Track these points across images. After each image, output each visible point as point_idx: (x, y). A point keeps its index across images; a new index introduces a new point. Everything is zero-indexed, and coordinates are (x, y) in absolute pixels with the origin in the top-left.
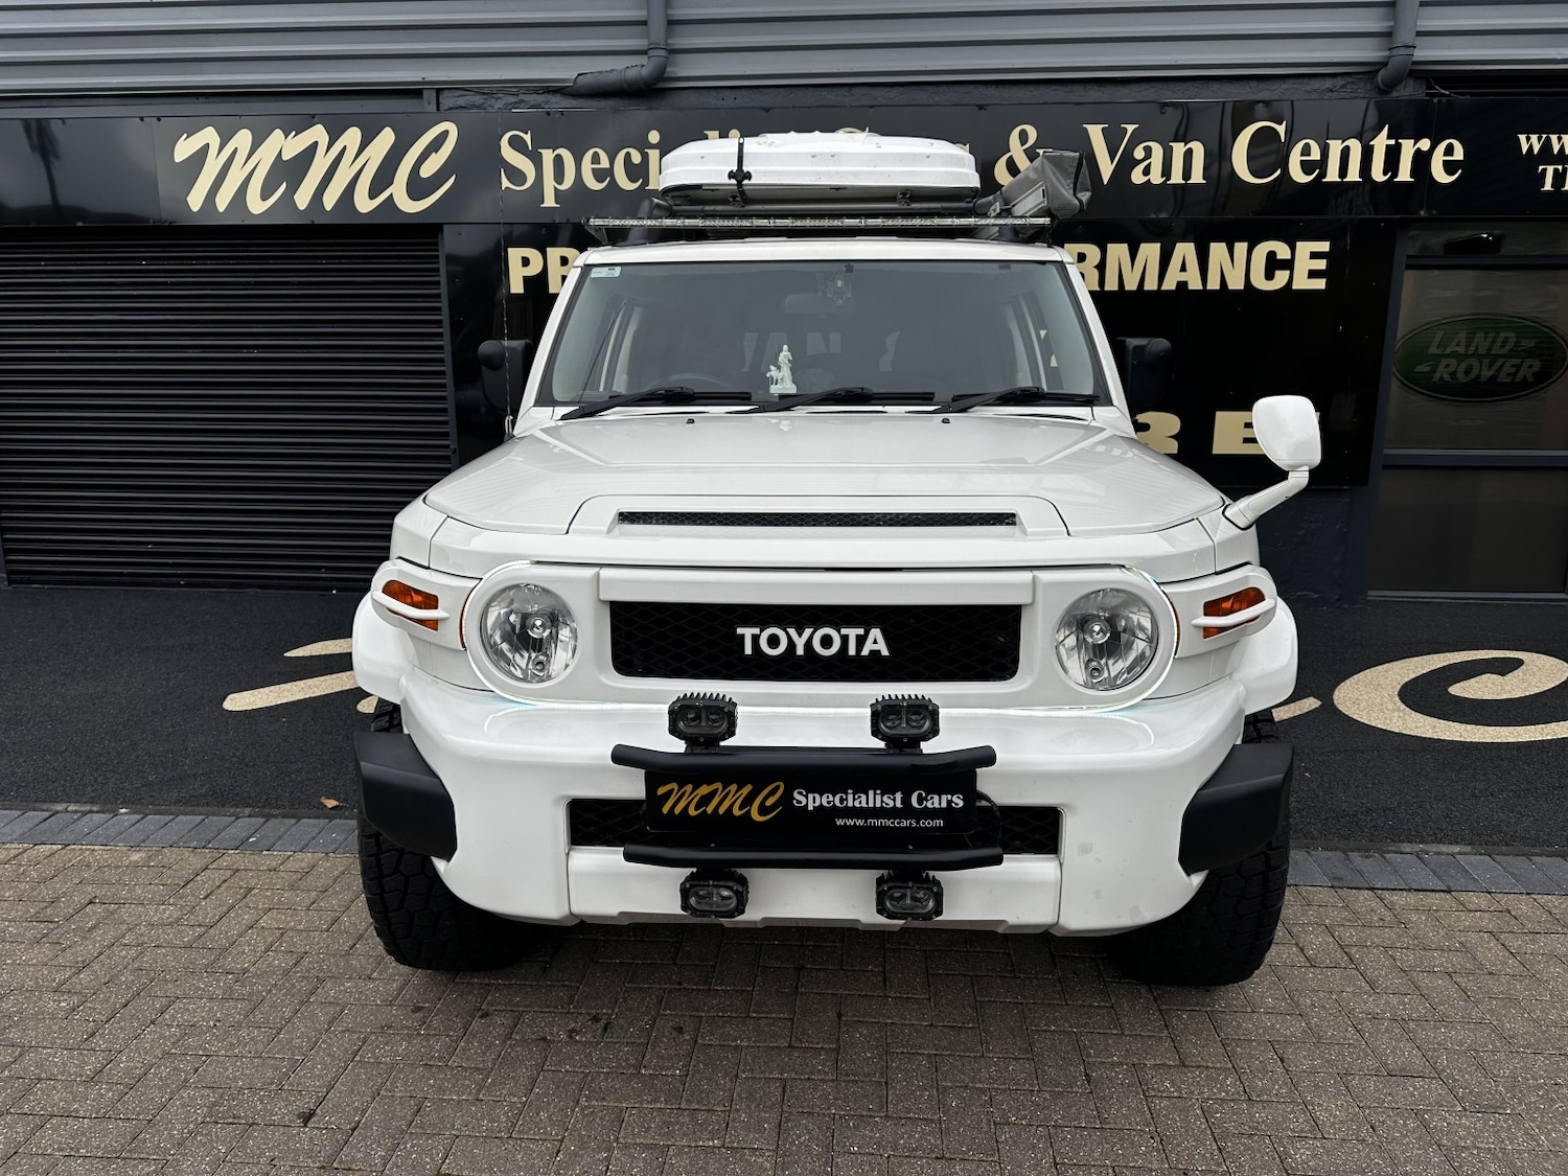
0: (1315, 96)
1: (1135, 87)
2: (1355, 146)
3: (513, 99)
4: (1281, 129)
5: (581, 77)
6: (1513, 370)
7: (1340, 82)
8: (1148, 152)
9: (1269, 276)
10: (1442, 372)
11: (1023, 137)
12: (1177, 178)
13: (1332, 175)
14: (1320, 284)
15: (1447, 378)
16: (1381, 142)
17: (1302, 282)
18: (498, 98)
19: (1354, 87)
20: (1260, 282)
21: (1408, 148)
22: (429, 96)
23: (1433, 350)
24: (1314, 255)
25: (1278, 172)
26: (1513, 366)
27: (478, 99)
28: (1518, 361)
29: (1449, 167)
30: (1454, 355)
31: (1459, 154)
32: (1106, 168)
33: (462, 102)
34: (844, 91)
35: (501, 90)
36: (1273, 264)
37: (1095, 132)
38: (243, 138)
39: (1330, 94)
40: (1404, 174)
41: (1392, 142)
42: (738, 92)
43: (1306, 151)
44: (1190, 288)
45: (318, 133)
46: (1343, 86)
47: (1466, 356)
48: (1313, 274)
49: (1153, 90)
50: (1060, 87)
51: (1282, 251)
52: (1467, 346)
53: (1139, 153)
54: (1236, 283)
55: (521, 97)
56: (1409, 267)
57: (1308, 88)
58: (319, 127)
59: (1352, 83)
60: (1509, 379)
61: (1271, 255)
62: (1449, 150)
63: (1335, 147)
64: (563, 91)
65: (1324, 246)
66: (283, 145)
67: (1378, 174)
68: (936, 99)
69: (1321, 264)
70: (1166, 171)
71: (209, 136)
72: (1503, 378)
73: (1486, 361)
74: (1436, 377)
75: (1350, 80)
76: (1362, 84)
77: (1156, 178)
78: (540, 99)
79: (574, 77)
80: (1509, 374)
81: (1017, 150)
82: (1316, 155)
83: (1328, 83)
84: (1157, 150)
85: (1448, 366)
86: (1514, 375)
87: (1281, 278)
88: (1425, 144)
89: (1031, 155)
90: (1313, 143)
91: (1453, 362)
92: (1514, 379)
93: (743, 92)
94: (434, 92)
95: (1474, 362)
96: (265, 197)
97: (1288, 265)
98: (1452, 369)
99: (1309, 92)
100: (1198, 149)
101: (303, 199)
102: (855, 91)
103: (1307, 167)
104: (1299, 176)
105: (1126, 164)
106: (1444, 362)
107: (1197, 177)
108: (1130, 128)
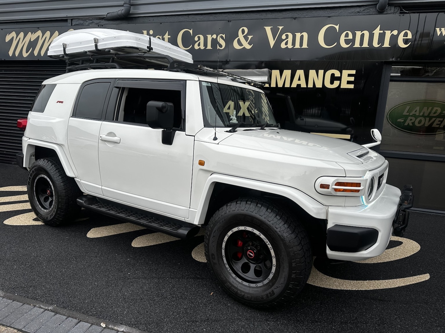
0: (353, 14)
1: (284, 13)
2: (366, 33)
3: (91, 22)
4: (337, 27)
5: (108, 14)
6: (439, 123)
7: (362, 9)
8: (287, 36)
9: (332, 83)
10: (409, 122)
11: (243, 32)
12: (297, 46)
13: (357, 45)
14: (352, 86)
15: (411, 124)
16: (377, 32)
17: (344, 85)
18: (87, 21)
19: (368, 10)
20: (328, 85)
21: (388, 34)
22: (69, 21)
23: (405, 113)
24: (349, 75)
25: (336, 44)
26: (439, 121)
27: (82, 22)
28: (442, 119)
29: (406, 41)
30: (414, 116)
31: (410, 36)
32: (272, 42)
33: (77, 23)
34: (186, 17)
35: (87, 19)
36: (333, 78)
37: (268, 29)
38: (22, 35)
39: (359, 14)
40: (386, 44)
41: (382, 32)
42: (154, 17)
43: (347, 35)
44: (302, 87)
45: (39, 33)
46: (363, 10)
47: (419, 116)
48: (349, 82)
49: (291, 14)
50: (257, 14)
51: (337, 74)
52: (420, 112)
53: (284, 37)
54: (319, 85)
55: (93, 21)
56: (391, 81)
57: (350, 11)
58: (40, 31)
59: (367, 9)
60: (438, 126)
61: (333, 75)
62: (406, 35)
63: (358, 34)
64: (104, 19)
65: (353, 72)
66: (31, 37)
67: (375, 44)
68: (216, 19)
69: (352, 79)
70: (294, 43)
71: (14, 34)
72: (435, 125)
73: (428, 119)
74: (406, 124)
75: (367, 8)
76: (371, 9)
77: (290, 46)
78: (98, 21)
79: (106, 14)
80: (437, 124)
81: (241, 36)
82: (351, 37)
83: (358, 9)
84: (290, 35)
85: (411, 120)
86: (440, 124)
87: (336, 84)
88: (395, 32)
89: (246, 38)
90: (349, 32)
91: (414, 119)
92: (440, 126)
93: (156, 18)
94: (70, 20)
95: (423, 119)
96: (27, 52)
97: (339, 79)
98: (413, 121)
99: (350, 13)
100: (305, 35)
101: (36, 53)
102: (190, 16)
103: (347, 42)
104: (344, 45)
105: (279, 41)
106: (410, 118)
107: (305, 46)
108: (281, 28)
